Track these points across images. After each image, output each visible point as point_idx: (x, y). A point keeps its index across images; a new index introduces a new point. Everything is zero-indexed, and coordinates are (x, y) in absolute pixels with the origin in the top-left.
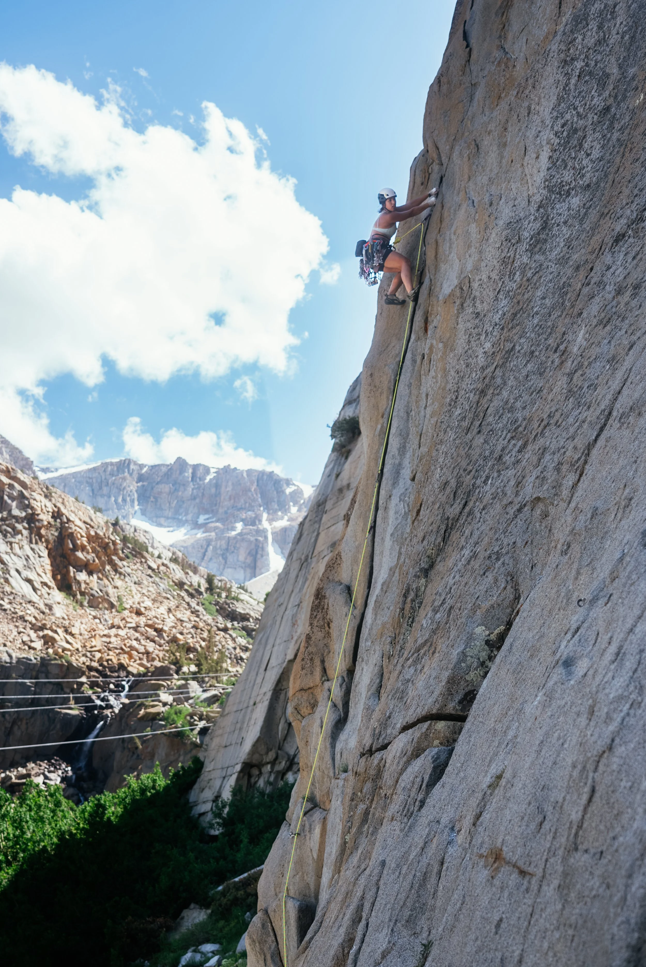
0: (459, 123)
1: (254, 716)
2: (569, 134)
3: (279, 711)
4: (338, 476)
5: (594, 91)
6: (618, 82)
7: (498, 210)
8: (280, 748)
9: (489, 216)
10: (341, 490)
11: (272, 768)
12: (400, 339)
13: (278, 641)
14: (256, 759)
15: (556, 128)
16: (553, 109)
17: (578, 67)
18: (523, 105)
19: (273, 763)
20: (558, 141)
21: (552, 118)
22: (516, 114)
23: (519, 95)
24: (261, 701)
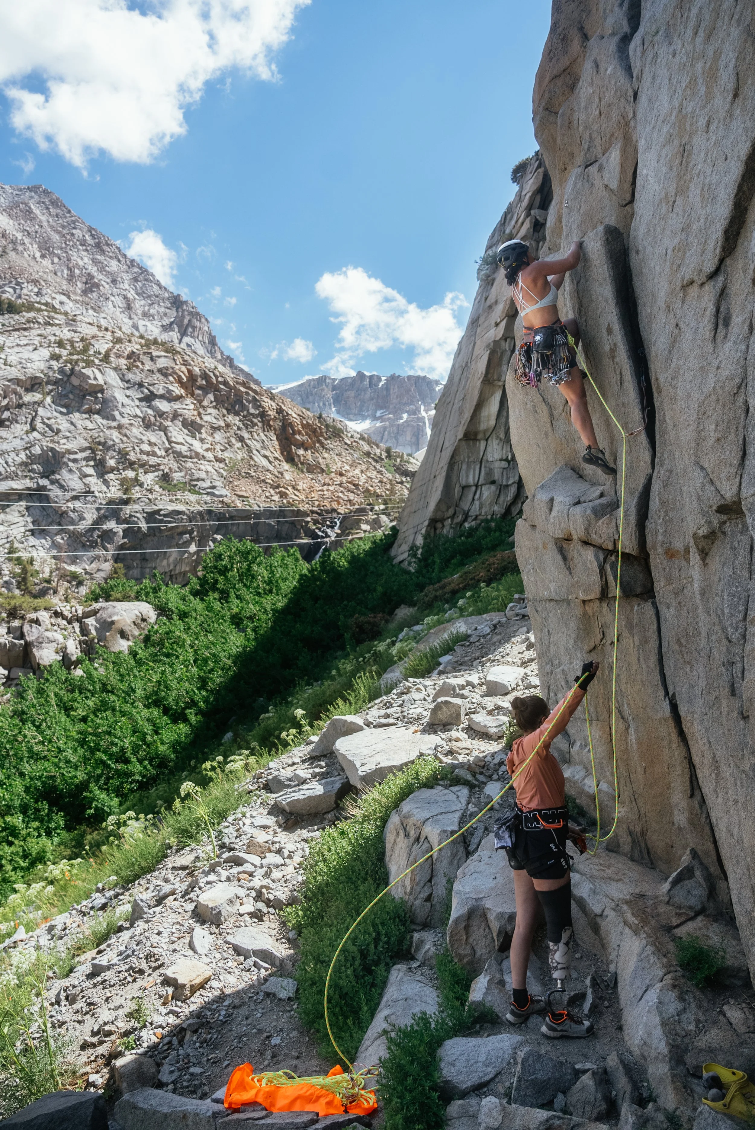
1: (435, 485)
3: (454, 479)
4: (486, 299)
8: (457, 506)
10: (490, 307)
11: (452, 521)
13: (449, 428)
14: (439, 515)
19: (453, 517)
24: (440, 473)
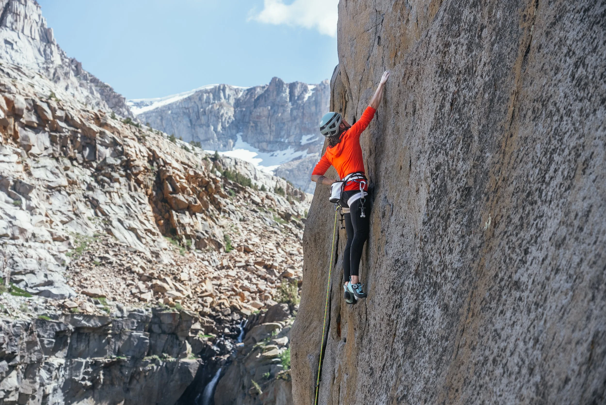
0: (365, 59)
2: (441, 186)
5: (460, 147)
6: (478, 160)
7: (389, 231)
9: (382, 232)
12: (321, 321)
15: (431, 166)
16: (431, 130)
17: (451, 90)
18: (410, 95)
20: (432, 185)
21: (430, 143)
22: (404, 103)
23: (406, 78)
